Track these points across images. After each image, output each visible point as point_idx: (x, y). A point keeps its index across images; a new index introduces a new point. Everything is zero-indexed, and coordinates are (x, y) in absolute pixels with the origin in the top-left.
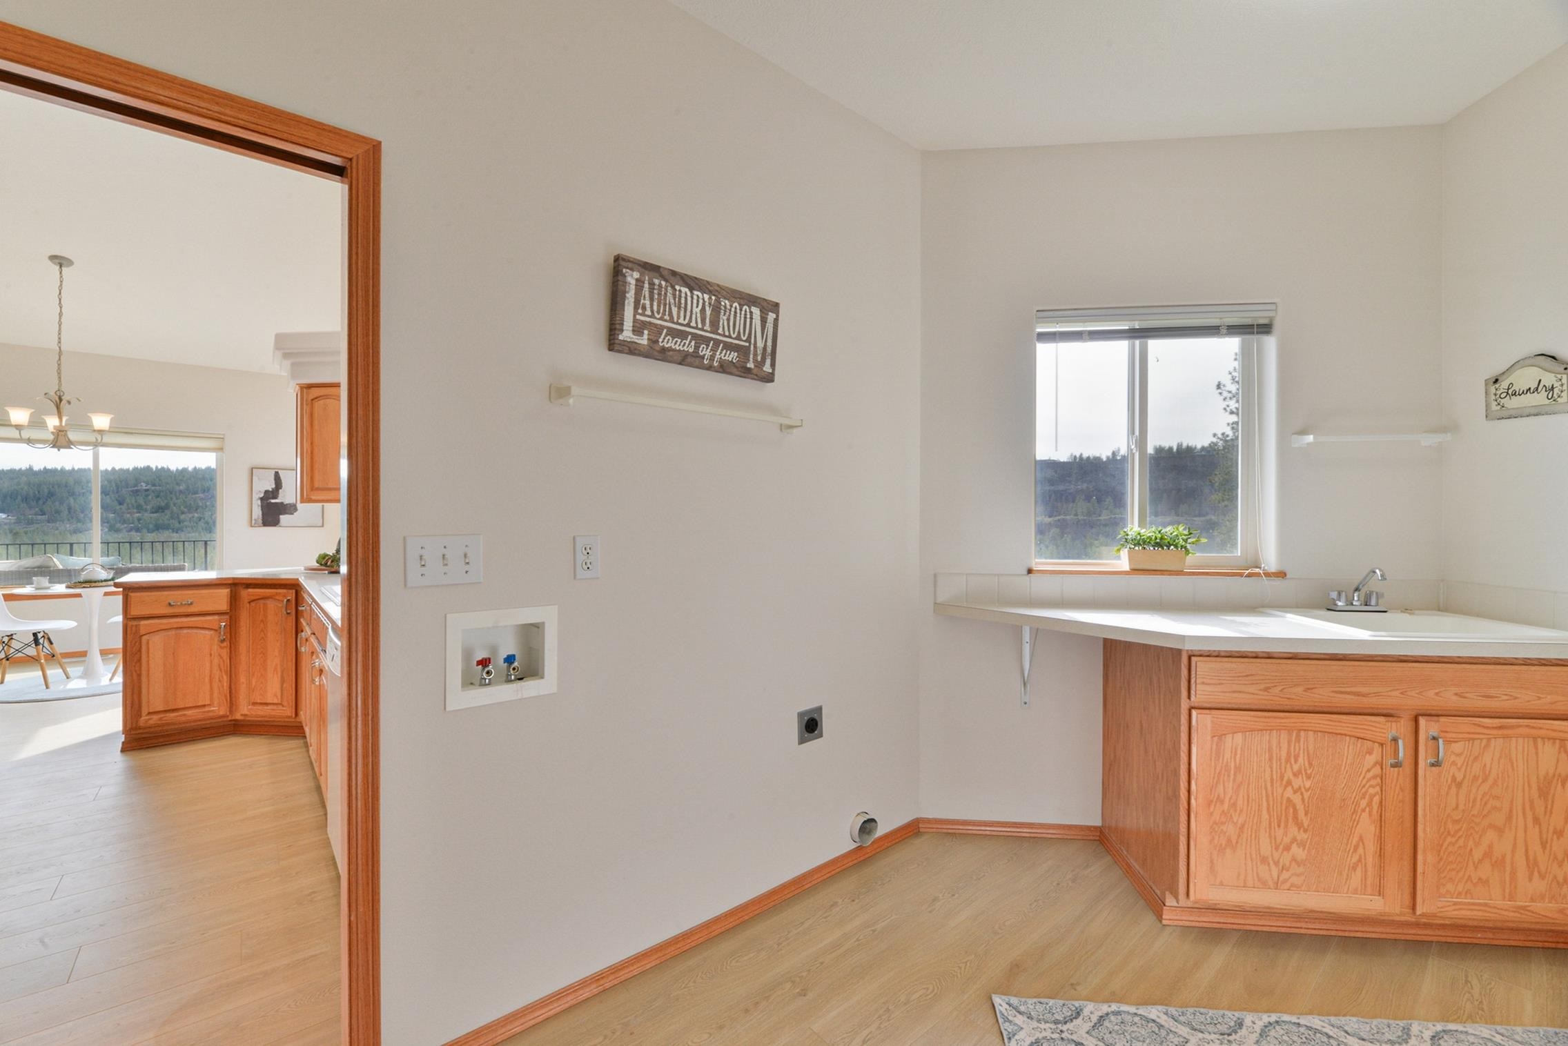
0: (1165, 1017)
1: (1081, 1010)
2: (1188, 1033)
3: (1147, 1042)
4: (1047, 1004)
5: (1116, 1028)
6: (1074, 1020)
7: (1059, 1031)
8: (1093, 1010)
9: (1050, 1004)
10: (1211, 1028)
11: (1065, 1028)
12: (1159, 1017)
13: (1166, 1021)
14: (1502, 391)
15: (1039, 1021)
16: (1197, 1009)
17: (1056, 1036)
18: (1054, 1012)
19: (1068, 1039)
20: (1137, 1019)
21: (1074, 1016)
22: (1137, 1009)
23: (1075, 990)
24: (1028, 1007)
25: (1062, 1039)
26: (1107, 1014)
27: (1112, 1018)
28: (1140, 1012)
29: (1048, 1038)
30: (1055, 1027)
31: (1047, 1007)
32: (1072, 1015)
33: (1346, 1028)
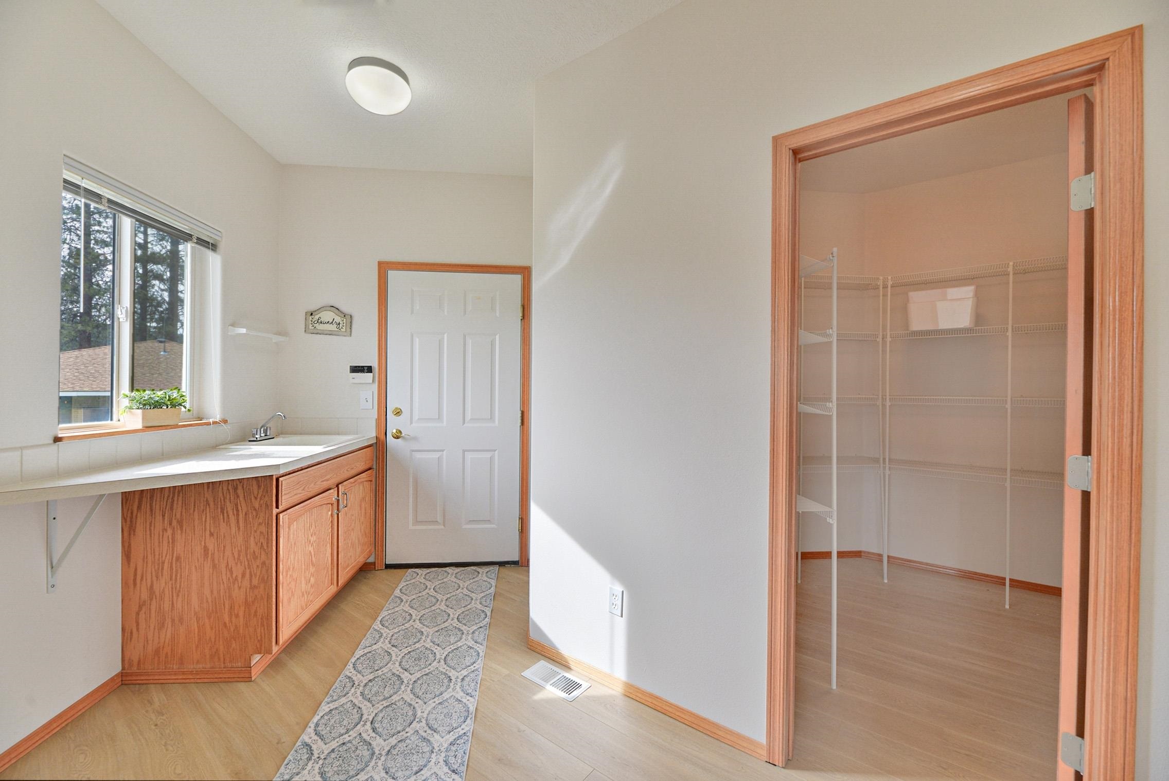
0: (330, 705)
1: (305, 743)
2: (346, 699)
3: (345, 718)
4: (290, 761)
5: (328, 729)
6: (312, 749)
7: (318, 759)
8: (308, 736)
9: (292, 759)
10: (346, 689)
11: (316, 755)
12: (329, 707)
13: (333, 705)
14: (315, 320)
15: (303, 769)
16: (332, 689)
17: (321, 762)
18: (299, 758)
19: (327, 756)
20: (326, 717)
21: (309, 748)
22: (318, 715)
23: (284, 742)
24: (287, 773)
25: (325, 759)
26: (315, 730)
27: (319, 728)
28: (321, 714)
29: (321, 767)
30: (313, 761)
31: (293, 761)
32: (307, 749)
33: (368, 645)
